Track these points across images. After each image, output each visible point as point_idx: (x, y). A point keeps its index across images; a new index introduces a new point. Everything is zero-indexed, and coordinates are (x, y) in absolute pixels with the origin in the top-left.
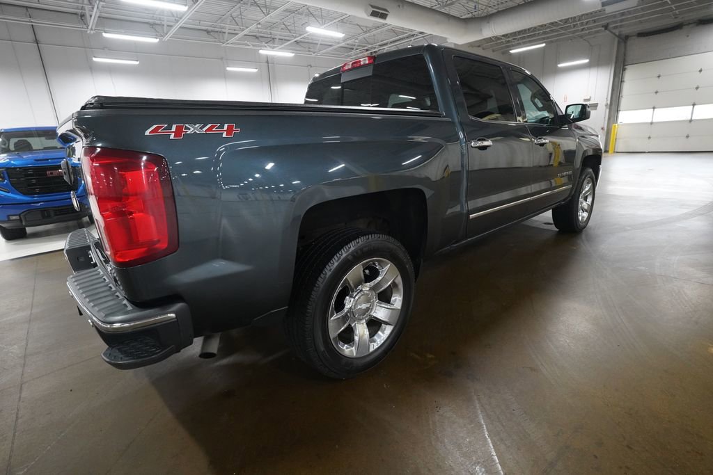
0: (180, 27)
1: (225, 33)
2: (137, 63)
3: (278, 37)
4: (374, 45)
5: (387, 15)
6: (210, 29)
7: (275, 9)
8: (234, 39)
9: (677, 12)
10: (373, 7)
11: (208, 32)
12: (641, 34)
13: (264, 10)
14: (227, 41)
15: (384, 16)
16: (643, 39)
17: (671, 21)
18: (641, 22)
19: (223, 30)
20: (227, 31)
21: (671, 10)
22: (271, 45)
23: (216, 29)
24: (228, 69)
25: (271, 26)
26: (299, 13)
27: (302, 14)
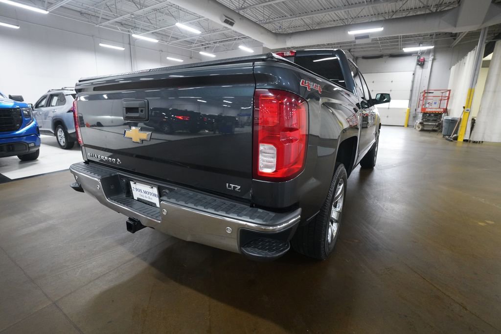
0: (61, 7)
1: (99, 17)
2: (18, 28)
3: (141, 27)
4: (210, 42)
5: (234, 23)
6: (84, 11)
7: (146, 7)
8: (107, 23)
9: (381, 48)
10: (226, 17)
11: (81, 13)
12: (365, 58)
13: (139, 6)
14: (101, 23)
15: (232, 24)
16: (365, 60)
17: (377, 53)
18: (364, 51)
19: (97, 15)
20: (101, 16)
21: (379, 47)
22: (135, 31)
23: (90, 12)
24: (101, 45)
25: (138, 17)
26: (160, 12)
27: (162, 13)
